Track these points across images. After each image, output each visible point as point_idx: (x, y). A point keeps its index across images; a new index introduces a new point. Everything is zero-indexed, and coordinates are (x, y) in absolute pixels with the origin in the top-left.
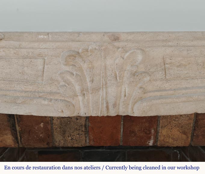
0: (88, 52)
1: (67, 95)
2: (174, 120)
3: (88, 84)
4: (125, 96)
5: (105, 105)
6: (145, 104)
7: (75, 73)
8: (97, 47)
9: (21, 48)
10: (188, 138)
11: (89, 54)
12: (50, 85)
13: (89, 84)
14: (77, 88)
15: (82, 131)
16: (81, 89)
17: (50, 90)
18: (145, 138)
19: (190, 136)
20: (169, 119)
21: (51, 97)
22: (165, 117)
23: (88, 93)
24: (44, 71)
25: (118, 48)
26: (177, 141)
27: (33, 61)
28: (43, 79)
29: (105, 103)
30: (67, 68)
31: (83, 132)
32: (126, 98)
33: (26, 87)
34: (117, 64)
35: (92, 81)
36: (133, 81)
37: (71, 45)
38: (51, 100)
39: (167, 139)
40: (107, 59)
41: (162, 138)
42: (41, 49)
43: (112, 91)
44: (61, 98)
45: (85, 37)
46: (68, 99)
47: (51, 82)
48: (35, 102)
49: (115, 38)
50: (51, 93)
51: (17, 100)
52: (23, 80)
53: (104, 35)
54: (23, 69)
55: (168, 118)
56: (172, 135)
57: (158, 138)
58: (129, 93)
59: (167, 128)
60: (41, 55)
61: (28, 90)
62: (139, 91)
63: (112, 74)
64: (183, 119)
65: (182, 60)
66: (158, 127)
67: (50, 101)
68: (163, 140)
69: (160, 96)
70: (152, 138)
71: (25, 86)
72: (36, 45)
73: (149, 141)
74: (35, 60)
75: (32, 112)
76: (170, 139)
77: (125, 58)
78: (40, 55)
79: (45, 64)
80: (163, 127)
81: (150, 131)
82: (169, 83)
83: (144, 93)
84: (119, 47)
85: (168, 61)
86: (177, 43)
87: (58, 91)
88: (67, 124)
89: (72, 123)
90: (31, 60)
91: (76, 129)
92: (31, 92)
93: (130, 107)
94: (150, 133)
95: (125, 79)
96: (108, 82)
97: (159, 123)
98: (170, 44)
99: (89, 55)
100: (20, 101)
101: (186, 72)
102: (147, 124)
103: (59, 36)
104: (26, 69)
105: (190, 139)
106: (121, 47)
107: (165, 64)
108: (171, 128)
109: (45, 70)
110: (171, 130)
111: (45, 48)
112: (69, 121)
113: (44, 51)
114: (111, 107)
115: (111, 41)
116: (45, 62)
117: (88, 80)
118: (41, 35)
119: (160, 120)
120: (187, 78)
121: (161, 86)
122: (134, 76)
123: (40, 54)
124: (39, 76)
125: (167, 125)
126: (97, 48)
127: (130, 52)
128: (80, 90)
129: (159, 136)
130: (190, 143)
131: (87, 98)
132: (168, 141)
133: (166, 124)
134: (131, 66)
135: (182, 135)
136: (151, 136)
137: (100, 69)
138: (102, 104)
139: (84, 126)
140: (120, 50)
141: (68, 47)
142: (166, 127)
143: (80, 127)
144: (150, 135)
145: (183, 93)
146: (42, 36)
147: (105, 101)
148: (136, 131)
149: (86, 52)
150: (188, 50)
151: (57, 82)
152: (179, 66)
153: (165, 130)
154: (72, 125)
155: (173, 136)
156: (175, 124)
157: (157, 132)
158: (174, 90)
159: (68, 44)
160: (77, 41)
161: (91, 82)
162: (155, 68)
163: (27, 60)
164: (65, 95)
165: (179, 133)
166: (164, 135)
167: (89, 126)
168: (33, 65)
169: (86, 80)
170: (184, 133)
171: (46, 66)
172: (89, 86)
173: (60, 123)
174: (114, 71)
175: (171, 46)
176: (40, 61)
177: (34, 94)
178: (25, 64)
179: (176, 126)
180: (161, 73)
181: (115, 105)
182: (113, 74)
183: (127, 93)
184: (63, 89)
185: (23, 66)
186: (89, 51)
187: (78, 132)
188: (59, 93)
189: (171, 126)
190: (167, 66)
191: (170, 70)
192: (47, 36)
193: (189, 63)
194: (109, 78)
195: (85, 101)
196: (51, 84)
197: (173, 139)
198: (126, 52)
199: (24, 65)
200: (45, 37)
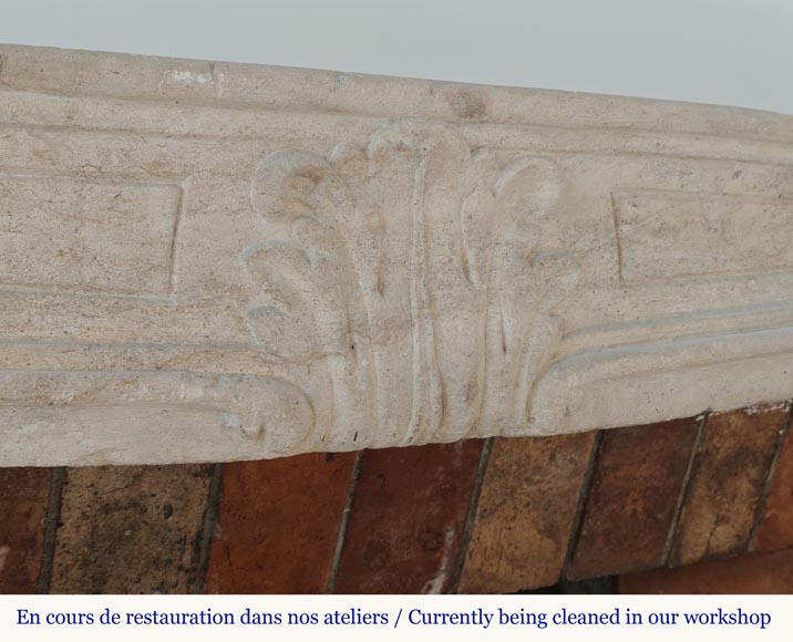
0: (367, 159)
1: (286, 354)
2: (527, 480)
3: (367, 300)
4: (504, 349)
5: (434, 392)
6: (573, 380)
7: (312, 253)
8: (409, 139)
9: (77, 129)
10: (559, 549)
11: (372, 168)
12: (205, 310)
13: (369, 303)
14: (326, 320)
15: (180, 568)
16: (341, 323)
17: (206, 332)
18: (420, 569)
19: (565, 540)
20: (511, 479)
21: (213, 368)
22: (502, 471)
23: (366, 340)
24: (173, 243)
25: (475, 150)
26: (524, 567)
27: (125, 196)
28: (170, 282)
29: (434, 383)
30: (279, 233)
31: (182, 573)
32: (508, 358)
33: (87, 322)
34: (470, 217)
35: (381, 288)
36: (529, 288)
37: (299, 127)
38: (216, 379)
39: (491, 565)
40: (430, 195)
41: (477, 563)
42: (170, 140)
43: (458, 330)
44: (257, 367)
45: (363, 91)
46: (284, 374)
47: (210, 297)
48: (145, 389)
49: (472, 106)
50: (210, 348)
51: (53, 386)
52: (71, 291)
53: (431, 91)
54: (76, 231)
55: (509, 474)
56: (510, 545)
57: (462, 566)
58: (517, 335)
59: (498, 518)
60: (167, 169)
61: (95, 336)
62: (550, 328)
63: (451, 260)
64: (555, 473)
65: (667, 208)
66: (470, 514)
67: (212, 386)
68: (480, 570)
69: (610, 347)
70: (443, 568)
71: (81, 320)
72: (147, 115)
73: (429, 582)
74: (137, 191)
75: (113, 450)
76: (503, 562)
77: (499, 191)
78: (160, 170)
79: (184, 211)
80: (488, 512)
81: (440, 536)
82: (630, 295)
83: (564, 338)
84: (478, 148)
85: (628, 211)
86: (656, 141)
87: (241, 337)
88: (120, 539)
89: (143, 532)
90: (118, 188)
91: (154, 562)
92: (112, 345)
93: (522, 395)
94: (440, 545)
95: (498, 280)
96: (439, 294)
97: (476, 501)
98: (637, 143)
99: (371, 172)
100: (72, 393)
101: (680, 257)
102: (435, 509)
103: (260, 79)
104: (89, 232)
105: (563, 556)
106: (483, 147)
107: (617, 225)
108: (513, 513)
109: (179, 239)
110: (512, 525)
111: (187, 136)
112: (132, 527)
113: (182, 147)
114: (456, 401)
115: (456, 118)
116: (180, 200)
117: (365, 282)
118: (184, 70)
119: (481, 485)
120: (681, 280)
121: (610, 309)
122: (532, 265)
123: (160, 164)
124: (153, 267)
125: (500, 505)
126: (408, 142)
127: (517, 167)
128: (335, 327)
129: (468, 557)
130: (562, 573)
131: (364, 363)
132: (494, 570)
133: (497, 502)
134: (519, 226)
135: (541, 540)
136: (440, 558)
137: (404, 239)
138: (425, 386)
139: (192, 543)
140: (483, 155)
141: (290, 135)
142: (497, 514)
143: (172, 550)
144: (438, 555)
145: (677, 333)
146: (188, 74)
147: (434, 375)
148: (393, 541)
149: (360, 160)
150: (682, 173)
151: (235, 296)
152: (659, 230)
153: (492, 526)
154: (143, 542)
155: (512, 548)
156: (527, 499)
157: (463, 539)
158: (649, 322)
159: (287, 122)
160: (329, 111)
161: (378, 294)
162: (592, 236)
163: (97, 188)
164: (273, 354)
165: (535, 532)
166: (486, 549)
167: (211, 540)
168: (126, 213)
169: (358, 286)
170: (550, 531)
171: (185, 220)
172: (369, 309)
173: (89, 537)
174: (457, 248)
175: (639, 154)
176: (157, 196)
177: (129, 354)
178: (86, 207)
179: (530, 507)
180: (607, 256)
181: (471, 391)
182: (456, 259)
183: (509, 339)
184: (268, 325)
185: (75, 217)
186: (371, 157)
187: (161, 574)
188: (246, 346)
189: (515, 508)
190: (625, 228)
191: (634, 247)
192: (209, 74)
193: (686, 223)
194: (440, 276)
195: (360, 378)
196: (208, 303)
197: (512, 561)
198: (503, 167)
199: (81, 211)
200: (201, 80)
